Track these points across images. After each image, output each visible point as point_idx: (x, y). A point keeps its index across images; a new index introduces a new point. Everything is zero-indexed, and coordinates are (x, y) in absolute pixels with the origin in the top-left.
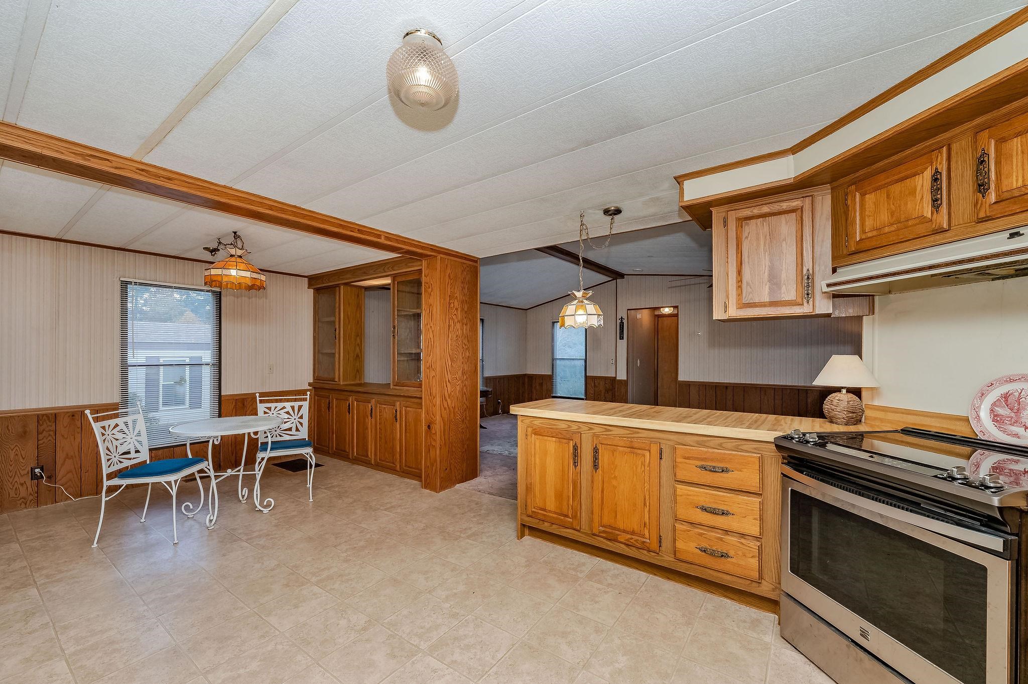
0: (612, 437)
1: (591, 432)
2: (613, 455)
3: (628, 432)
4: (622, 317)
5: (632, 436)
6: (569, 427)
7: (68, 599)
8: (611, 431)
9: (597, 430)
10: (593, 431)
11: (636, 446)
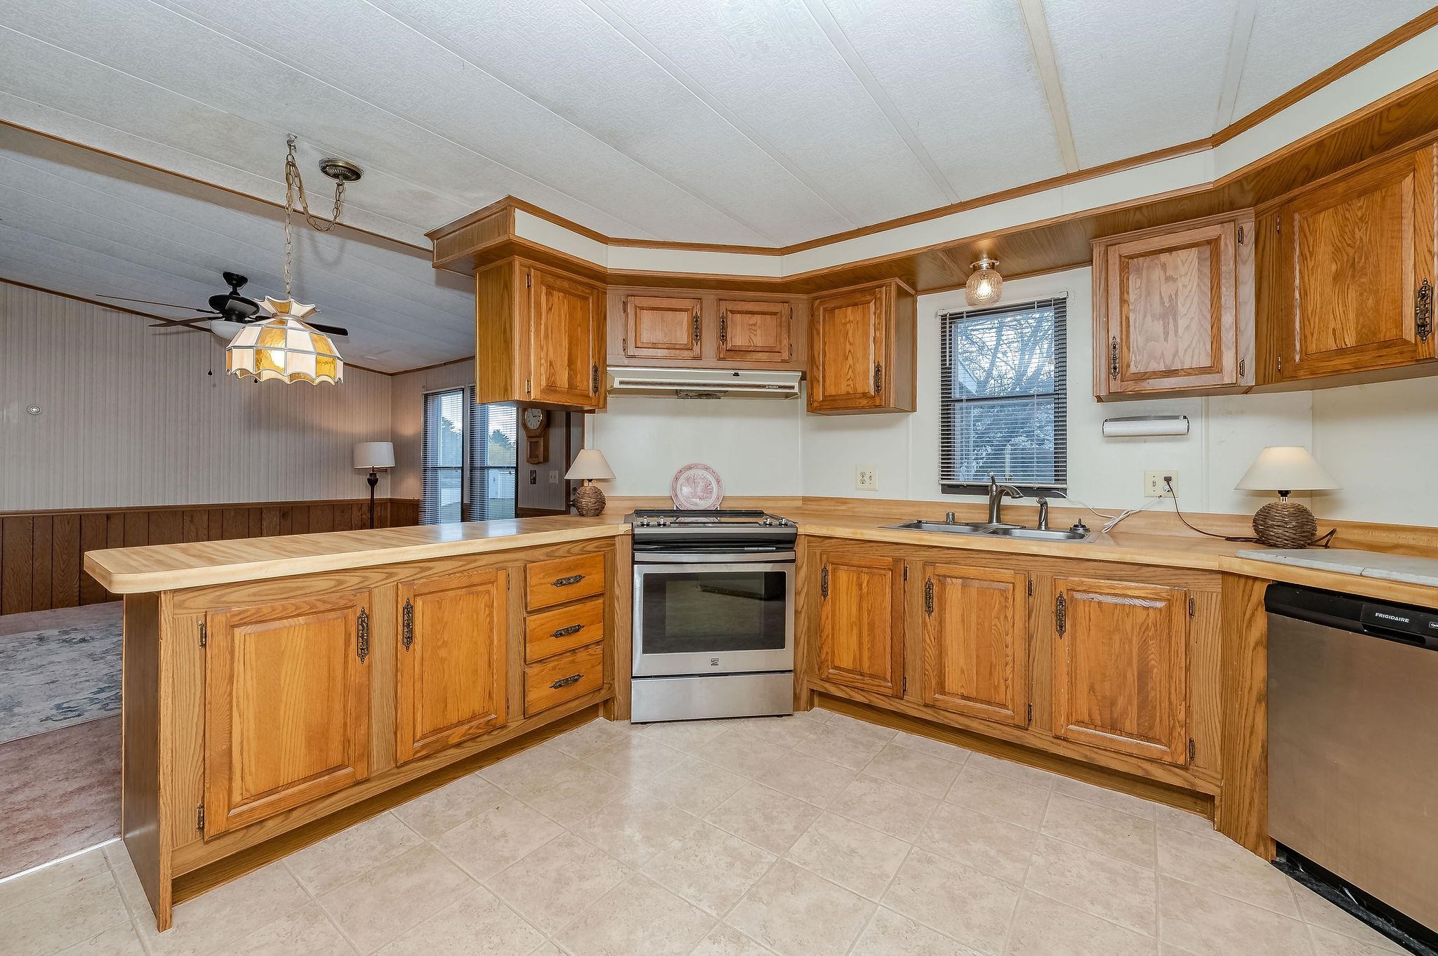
0: (437, 578)
1: (391, 580)
2: (440, 608)
3: (461, 563)
5: (466, 568)
6: (340, 583)
8: (430, 569)
9: (403, 573)
10: (395, 579)
11: (477, 580)
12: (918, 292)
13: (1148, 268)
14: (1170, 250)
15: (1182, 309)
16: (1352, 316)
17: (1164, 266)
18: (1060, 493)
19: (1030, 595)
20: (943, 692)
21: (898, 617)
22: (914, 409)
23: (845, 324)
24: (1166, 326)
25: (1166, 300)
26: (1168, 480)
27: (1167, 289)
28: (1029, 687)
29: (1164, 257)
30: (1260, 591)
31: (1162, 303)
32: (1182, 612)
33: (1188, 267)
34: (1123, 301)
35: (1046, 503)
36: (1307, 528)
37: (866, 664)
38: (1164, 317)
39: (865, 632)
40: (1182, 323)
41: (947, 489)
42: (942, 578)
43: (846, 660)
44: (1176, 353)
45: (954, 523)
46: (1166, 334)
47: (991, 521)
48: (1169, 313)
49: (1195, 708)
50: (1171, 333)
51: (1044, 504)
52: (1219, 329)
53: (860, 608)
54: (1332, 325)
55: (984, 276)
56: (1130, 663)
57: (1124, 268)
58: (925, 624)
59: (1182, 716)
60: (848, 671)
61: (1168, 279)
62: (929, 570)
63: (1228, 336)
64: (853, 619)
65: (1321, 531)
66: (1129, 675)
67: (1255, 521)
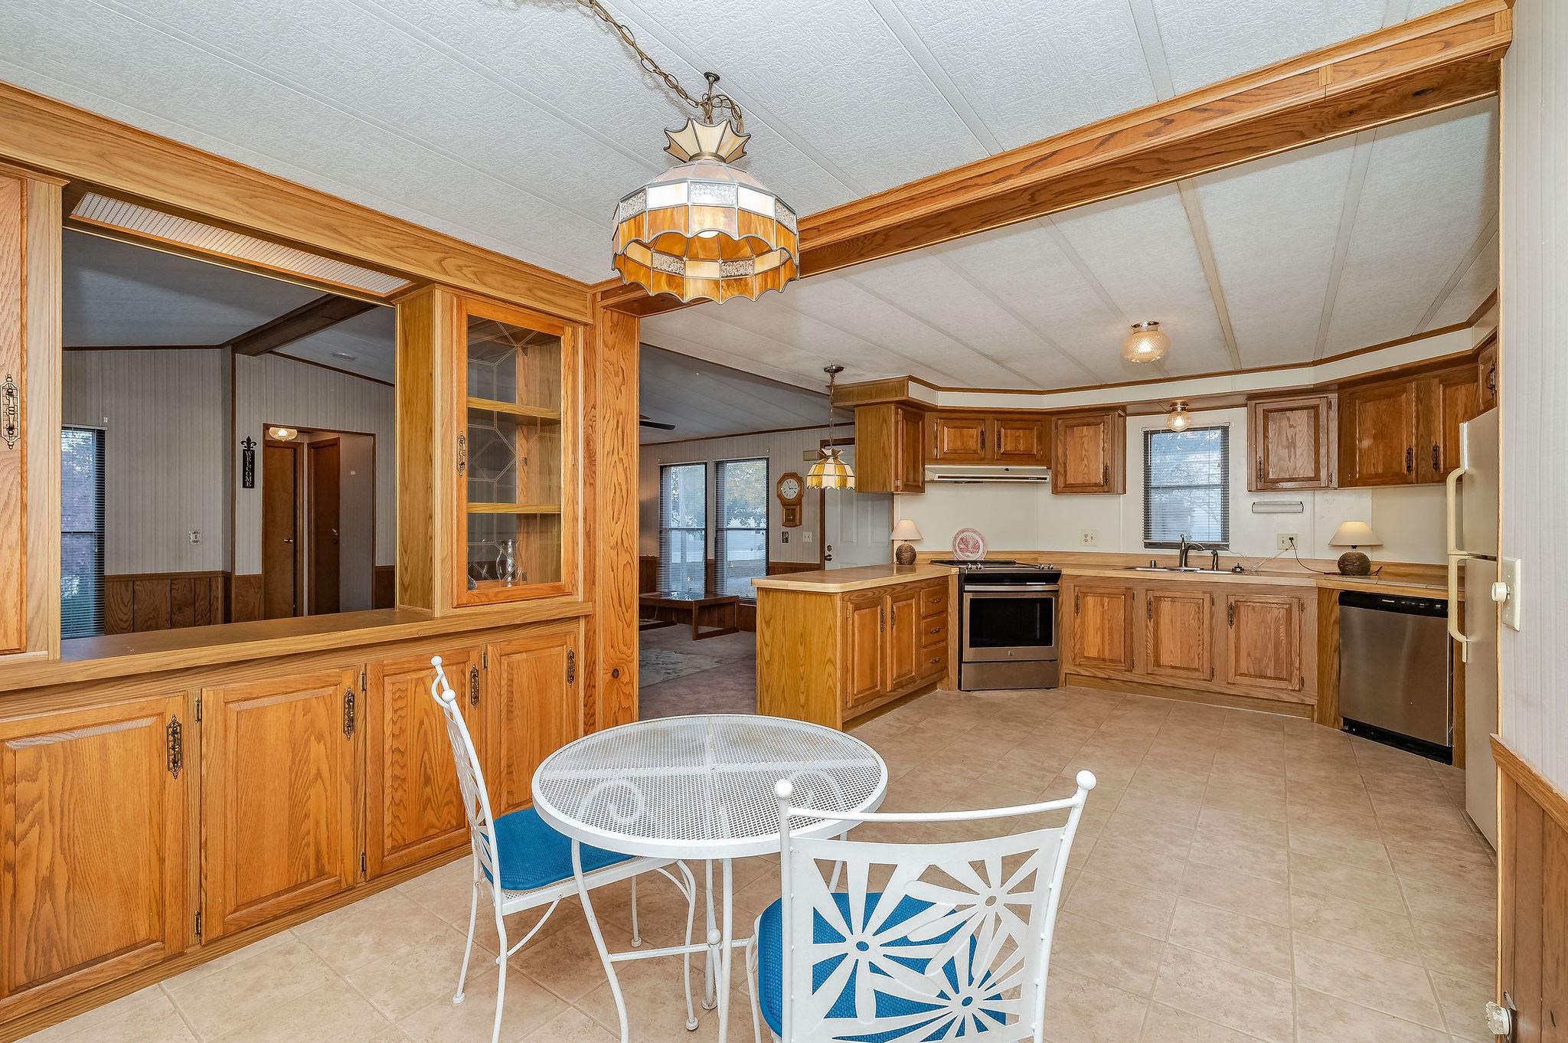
4: (249, 439)
7: (1259, 916)
12: (1127, 415)
13: (1280, 419)
14: (1292, 409)
15: (1298, 444)
16: (1381, 457)
17: (1289, 419)
18: (1226, 547)
19: (1213, 605)
20: (1159, 666)
21: (1129, 622)
22: (1125, 492)
23: (1082, 438)
24: (1290, 452)
25: (1290, 438)
26: (1291, 539)
27: (1290, 432)
28: (1211, 658)
29: (1288, 413)
30: (1336, 596)
31: (1288, 439)
32: (1297, 609)
33: (1301, 421)
34: (1265, 437)
35: (1217, 554)
36: (1365, 566)
37: (1107, 652)
38: (1288, 447)
39: (1106, 634)
40: (1298, 452)
41: (1148, 545)
42: (1158, 599)
43: (1092, 652)
44: (1295, 469)
45: (1155, 567)
46: (1290, 457)
47: (1181, 566)
48: (1292, 445)
49: (1304, 661)
50: (1293, 457)
51: (1215, 555)
52: (1319, 456)
53: (1103, 618)
54: (1373, 461)
55: (1179, 414)
56: (1270, 637)
57: (1266, 418)
58: (1147, 626)
59: (1297, 665)
60: (1094, 659)
61: (1291, 426)
62: (1150, 594)
63: (1323, 461)
64: (1098, 626)
65: (1374, 568)
66: (1269, 646)
67: (1339, 562)
